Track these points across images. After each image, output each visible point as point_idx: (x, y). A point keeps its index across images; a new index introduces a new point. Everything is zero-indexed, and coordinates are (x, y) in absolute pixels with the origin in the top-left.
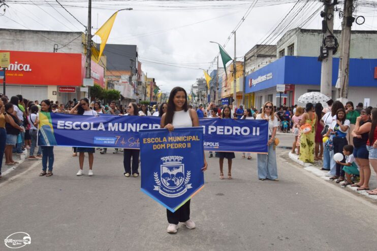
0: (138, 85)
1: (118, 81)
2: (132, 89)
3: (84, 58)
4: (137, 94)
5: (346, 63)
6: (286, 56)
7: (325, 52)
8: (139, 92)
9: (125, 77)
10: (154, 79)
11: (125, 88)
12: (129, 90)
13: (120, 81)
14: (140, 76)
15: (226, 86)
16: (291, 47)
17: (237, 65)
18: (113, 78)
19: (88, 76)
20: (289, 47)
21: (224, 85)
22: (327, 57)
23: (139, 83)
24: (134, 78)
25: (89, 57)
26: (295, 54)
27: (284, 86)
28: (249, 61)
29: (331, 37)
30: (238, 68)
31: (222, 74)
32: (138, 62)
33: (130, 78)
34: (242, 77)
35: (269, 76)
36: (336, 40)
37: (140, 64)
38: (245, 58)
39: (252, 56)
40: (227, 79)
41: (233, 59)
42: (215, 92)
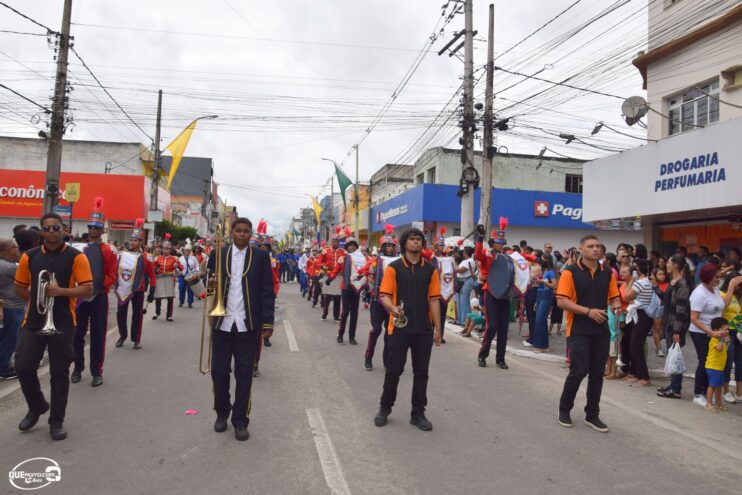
0: (213, 216)
1: (185, 212)
2: (206, 224)
3: (148, 182)
4: (212, 231)
5: (487, 201)
6: (425, 185)
7: (465, 186)
8: (214, 228)
9: (196, 206)
10: (235, 209)
11: (196, 223)
12: (202, 226)
13: (189, 212)
14: (215, 203)
15: (343, 221)
16: (432, 171)
17: (360, 192)
18: (178, 207)
19: (154, 208)
20: (429, 171)
21: (341, 219)
22: (467, 192)
23: (215, 214)
24: (209, 207)
25: (156, 180)
26: (437, 181)
27: (422, 224)
28: (377, 186)
29: (472, 169)
30: (361, 197)
31: (338, 203)
32: (214, 183)
33: (204, 207)
34: (367, 208)
35: (404, 209)
36: (477, 173)
37: (215, 186)
38: (371, 182)
39: (381, 180)
40: (345, 211)
41: (354, 182)
42: (328, 229)
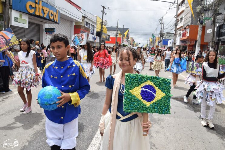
3: (122, 38)
10: (133, 38)
13: (124, 41)
24: (128, 40)
25: (123, 38)
26: (166, 38)
30: (157, 39)
37: (129, 34)
